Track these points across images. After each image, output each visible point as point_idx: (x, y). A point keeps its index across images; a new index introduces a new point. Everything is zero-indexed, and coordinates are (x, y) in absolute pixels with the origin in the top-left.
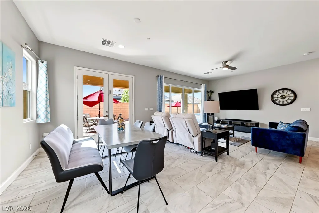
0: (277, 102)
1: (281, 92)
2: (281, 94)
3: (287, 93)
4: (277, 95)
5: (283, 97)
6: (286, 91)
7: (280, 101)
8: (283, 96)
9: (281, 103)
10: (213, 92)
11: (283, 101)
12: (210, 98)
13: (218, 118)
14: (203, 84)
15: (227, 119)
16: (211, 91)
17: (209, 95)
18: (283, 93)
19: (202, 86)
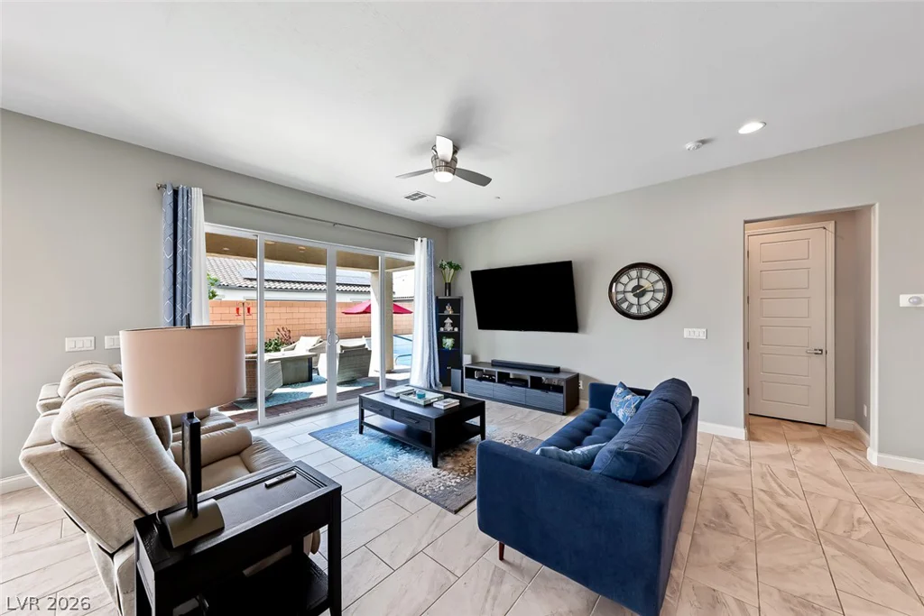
0: (624, 306)
1: (634, 273)
2: (634, 283)
3: (648, 279)
4: (625, 285)
5: (639, 292)
6: (646, 272)
7: (631, 305)
8: (639, 287)
9: (634, 310)
10: (457, 268)
11: (639, 305)
12: (448, 286)
13: (474, 359)
14: (419, 239)
15: (495, 364)
16: (450, 264)
17: (445, 279)
18: (639, 278)
19: (418, 243)
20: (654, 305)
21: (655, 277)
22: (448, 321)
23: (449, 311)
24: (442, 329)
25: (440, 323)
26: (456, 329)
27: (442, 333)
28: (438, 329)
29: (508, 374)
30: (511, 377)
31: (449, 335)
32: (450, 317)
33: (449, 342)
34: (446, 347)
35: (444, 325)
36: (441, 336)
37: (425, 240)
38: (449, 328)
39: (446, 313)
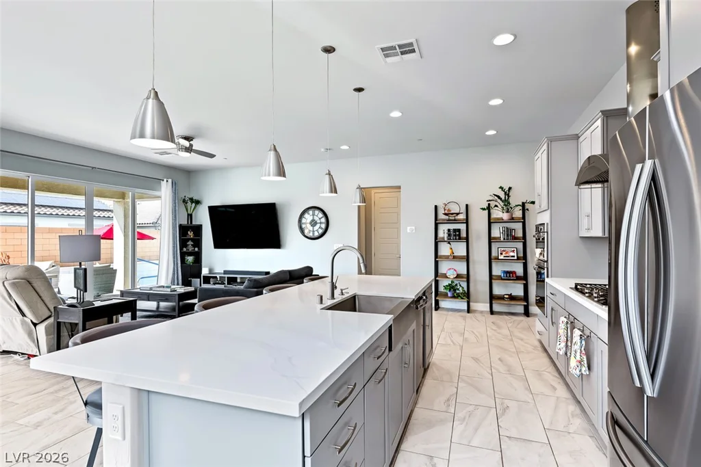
0: (306, 232)
1: (311, 212)
2: (311, 218)
3: (318, 216)
4: (307, 219)
5: (313, 223)
6: (316, 212)
7: (310, 231)
8: (313, 220)
9: (311, 234)
10: (198, 202)
11: (314, 231)
12: (190, 216)
13: (211, 271)
14: (165, 180)
15: (226, 272)
16: (191, 200)
17: (187, 210)
18: (313, 215)
19: (164, 183)
20: (321, 231)
21: (321, 215)
22: (190, 243)
23: (191, 234)
24: (185, 249)
25: (183, 243)
26: (196, 249)
27: (185, 252)
28: (181, 249)
29: (236, 278)
30: (239, 280)
31: (190, 254)
32: (192, 240)
33: (190, 259)
34: (188, 263)
35: (186, 246)
36: (183, 255)
37: (170, 181)
38: (191, 249)
39: (188, 237)
